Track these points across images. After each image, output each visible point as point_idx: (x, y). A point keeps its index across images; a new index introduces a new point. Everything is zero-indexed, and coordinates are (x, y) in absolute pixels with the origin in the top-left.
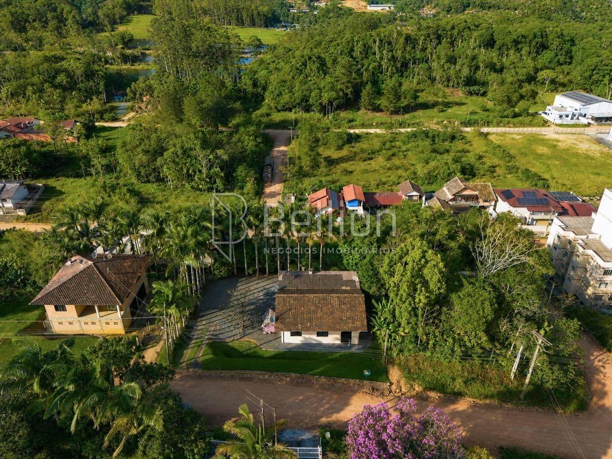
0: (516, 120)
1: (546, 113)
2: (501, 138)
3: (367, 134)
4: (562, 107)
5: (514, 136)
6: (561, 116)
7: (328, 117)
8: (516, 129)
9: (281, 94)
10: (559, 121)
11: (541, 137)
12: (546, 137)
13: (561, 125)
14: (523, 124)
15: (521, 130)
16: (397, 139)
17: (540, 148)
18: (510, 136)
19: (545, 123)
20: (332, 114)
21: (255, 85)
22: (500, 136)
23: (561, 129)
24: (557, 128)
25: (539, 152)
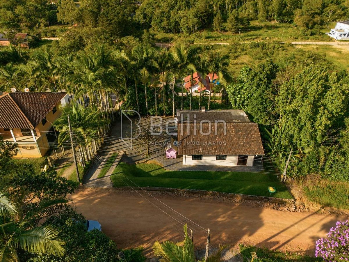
0: (312, 37)
1: (330, 34)
2: (305, 47)
3: (218, 45)
4: (341, 29)
5: (313, 46)
6: (341, 35)
7: (192, 36)
8: (314, 43)
9: (162, 21)
10: (340, 38)
11: (330, 47)
12: (333, 47)
13: (341, 41)
14: (317, 39)
15: (317, 43)
16: (238, 48)
17: (331, 53)
18: (311, 46)
19: (331, 39)
20: (195, 34)
21: (145, 18)
22: (304, 46)
23: (342, 43)
24: (339, 42)
25: (331, 55)
